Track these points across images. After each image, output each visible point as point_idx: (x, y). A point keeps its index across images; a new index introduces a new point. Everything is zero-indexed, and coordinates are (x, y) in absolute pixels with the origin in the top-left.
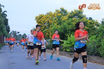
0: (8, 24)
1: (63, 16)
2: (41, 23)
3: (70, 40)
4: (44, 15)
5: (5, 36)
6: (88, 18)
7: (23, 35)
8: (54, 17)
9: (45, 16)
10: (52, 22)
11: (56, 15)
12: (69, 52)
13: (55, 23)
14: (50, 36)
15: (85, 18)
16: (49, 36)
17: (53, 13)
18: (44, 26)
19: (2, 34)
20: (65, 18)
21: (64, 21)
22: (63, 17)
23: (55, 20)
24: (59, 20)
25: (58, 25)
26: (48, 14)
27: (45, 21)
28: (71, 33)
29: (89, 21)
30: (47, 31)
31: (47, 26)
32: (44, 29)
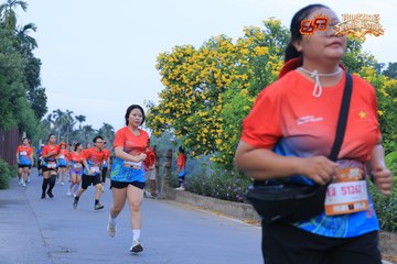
0: (38, 83)
1: (275, 57)
2: (181, 83)
4: (197, 49)
5: (24, 135)
6: (385, 68)
7: (100, 131)
8: (237, 58)
9: (201, 56)
10: (229, 81)
11: (246, 51)
13: (240, 86)
14: (218, 142)
15: (369, 70)
16: (212, 141)
17: (235, 43)
18: (193, 97)
19: (12, 123)
22: (274, 61)
23: (242, 70)
24: (258, 73)
25: (252, 93)
26: (212, 45)
27: (197, 74)
29: (388, 83)
30: (207, 117)
31: (204, 97)
32: (194, 109)
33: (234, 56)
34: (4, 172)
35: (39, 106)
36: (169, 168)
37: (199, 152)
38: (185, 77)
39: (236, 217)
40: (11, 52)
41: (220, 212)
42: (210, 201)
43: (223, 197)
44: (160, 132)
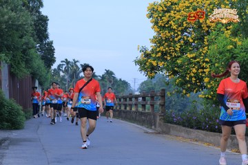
0: (47, 37)
2: (170, 29)
5: (37, 82)
7: (103, 77)
9: (187, 4)
10: (213, 24)
13: (223, 29)
14: (206, 80)
16: (201, 79)
18: (182, 42)
25: (235, 34)
27: (184, 20)
30: (193, 58)
31: (191, 41)
32: (183, 52)
34: (19, 114)
35: (48, 55)
36: (162, 105)
37: (189, 90)
38: (173, 24)
40: (21, 10)
41: (210, 143)
42: (201, 133)
44: (153, 74)
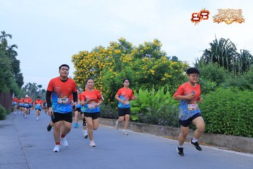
0: (19, 71)
1: (124, 55)
2: (83, 68)
3: (138, 99)
4: (89, 52)
5: (14, 94)
9: (91, 55)
10: (104, 66)
11: (111, 52)
12: (136, 121)
13: (109, 68)
15: (165, 58)
17: (106, 49)
18: (89, 74)
19: (8, 90)
20: (128, 57)
21: (126, 64)
23: (110, 61)
24: (116, 61)
25: (114, 70)
26: (96, 50)
27: (90, 63)
28: (140, 87)
29: (172, 63)
31: (94, 73)
33: (106, 55)
34: (3, 112)
35: (20, 81)
38: (84, 65)
39: (111, 125)
40: (4, 57)
41: (103, 124)
43: (104, 117)
